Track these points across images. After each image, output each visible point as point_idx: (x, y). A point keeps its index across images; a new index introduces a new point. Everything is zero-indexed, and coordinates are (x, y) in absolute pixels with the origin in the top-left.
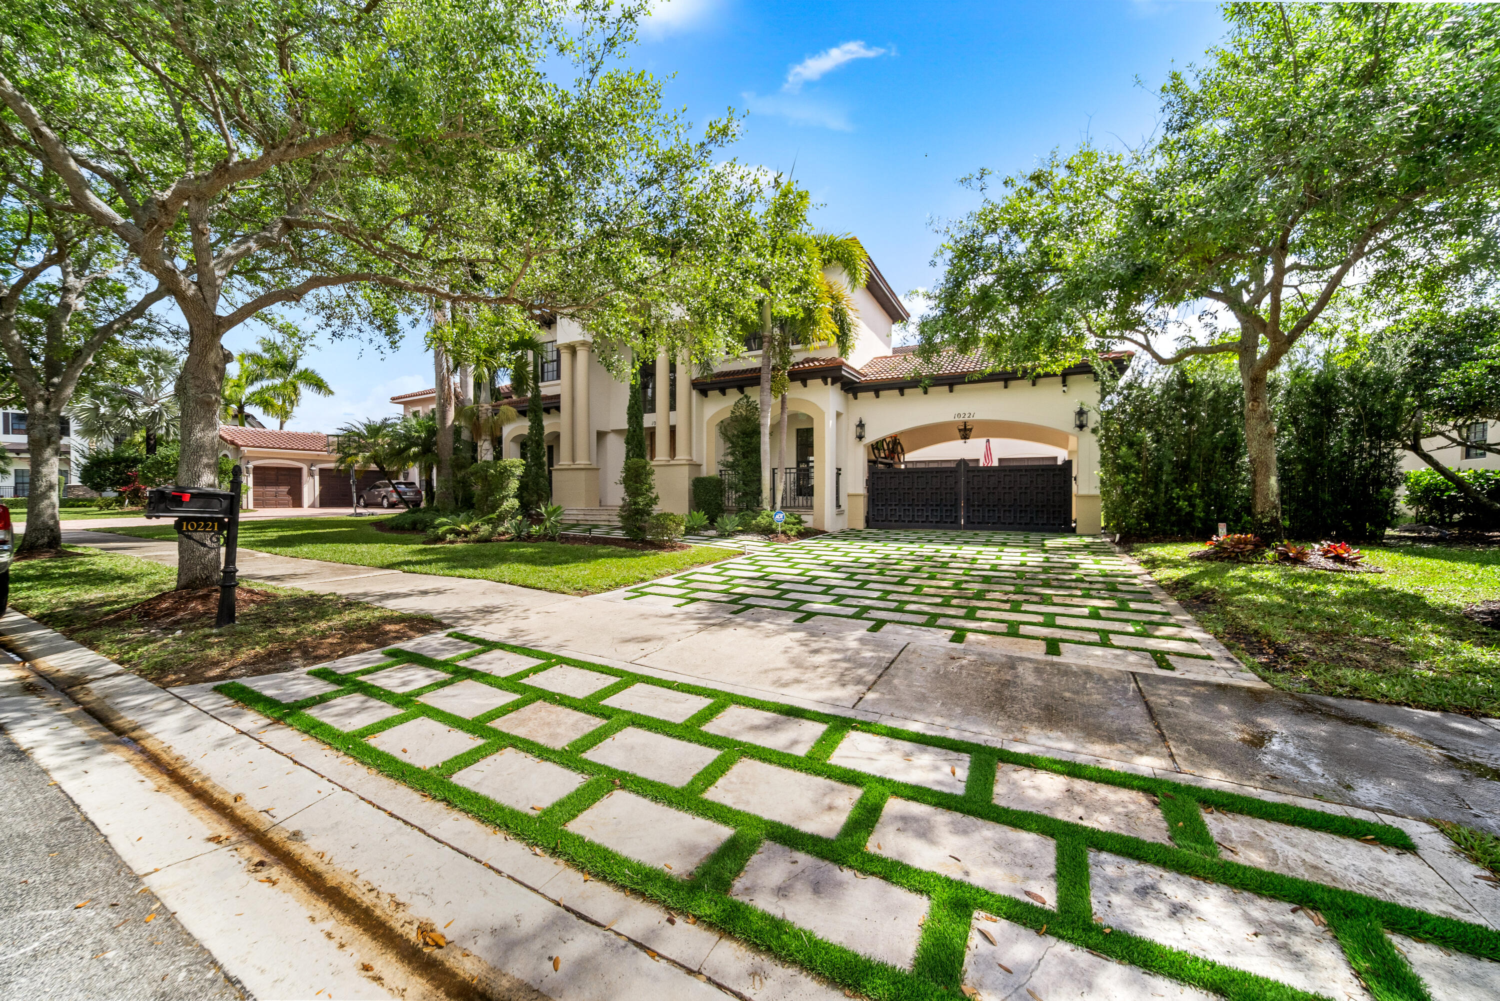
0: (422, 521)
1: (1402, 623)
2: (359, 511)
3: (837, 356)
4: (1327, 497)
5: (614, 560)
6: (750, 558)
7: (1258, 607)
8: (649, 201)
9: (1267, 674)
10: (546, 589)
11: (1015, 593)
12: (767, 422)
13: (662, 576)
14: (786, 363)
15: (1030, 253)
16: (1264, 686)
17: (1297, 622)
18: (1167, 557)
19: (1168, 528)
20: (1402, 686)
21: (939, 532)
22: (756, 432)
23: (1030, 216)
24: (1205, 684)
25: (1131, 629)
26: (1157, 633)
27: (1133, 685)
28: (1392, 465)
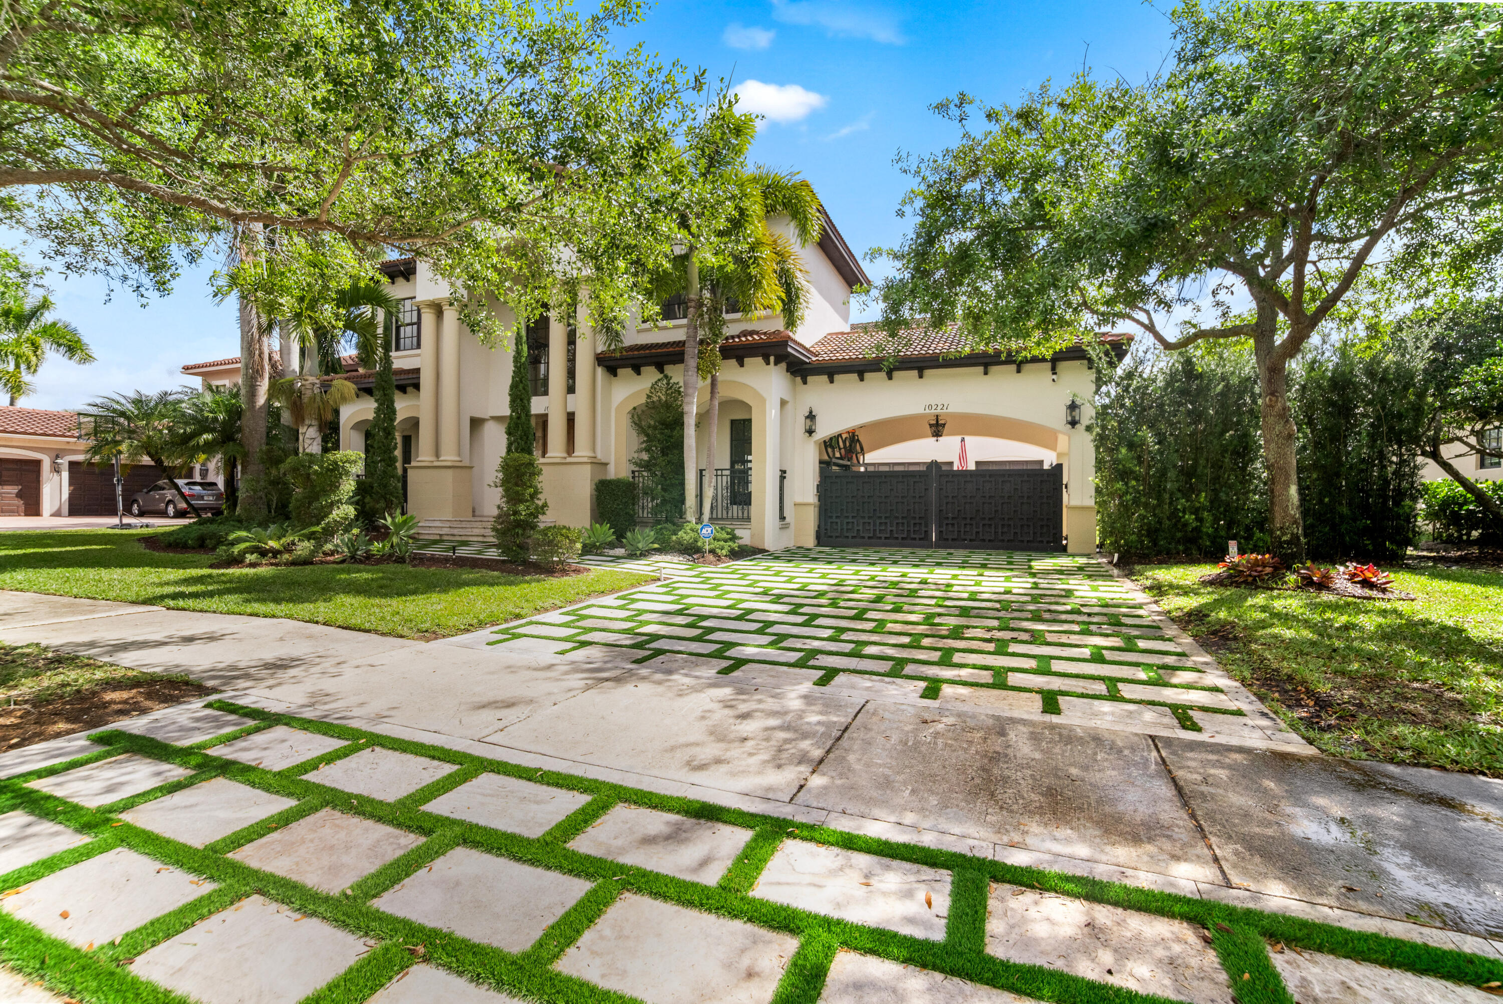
0: (213, 536)
1: (1451, 663)
2: (126, 520)
3: (782, 329)
4: (1345, 510)
5: (483, 589)
6: (667, 586)
7: (1288, 645)
8: (521, 95)
9: (1311, 734)
10: (376, 632)
11: (999, 630)
12: (692, 410)
13: (546, 610)
14: (717, 334)
15: (1018, 204)
16: (1311, 751)
17: (1334, 665)
18: (1175, 582)
19: (1172, 546)
20: (1472, 748)
21: (906, 551)
22: (678, 423)
23: (1018, 158)
24: (1240, 750)
25: (1142, 675)
26: (1175, 681)
27: (1154, 754)
28: (1413, 474)
